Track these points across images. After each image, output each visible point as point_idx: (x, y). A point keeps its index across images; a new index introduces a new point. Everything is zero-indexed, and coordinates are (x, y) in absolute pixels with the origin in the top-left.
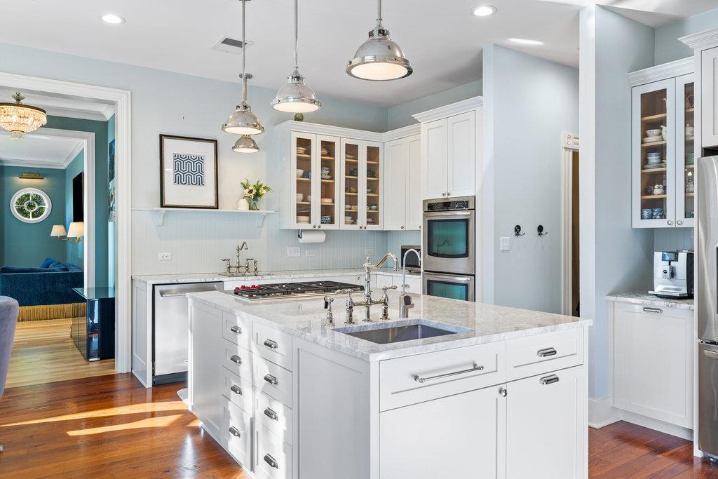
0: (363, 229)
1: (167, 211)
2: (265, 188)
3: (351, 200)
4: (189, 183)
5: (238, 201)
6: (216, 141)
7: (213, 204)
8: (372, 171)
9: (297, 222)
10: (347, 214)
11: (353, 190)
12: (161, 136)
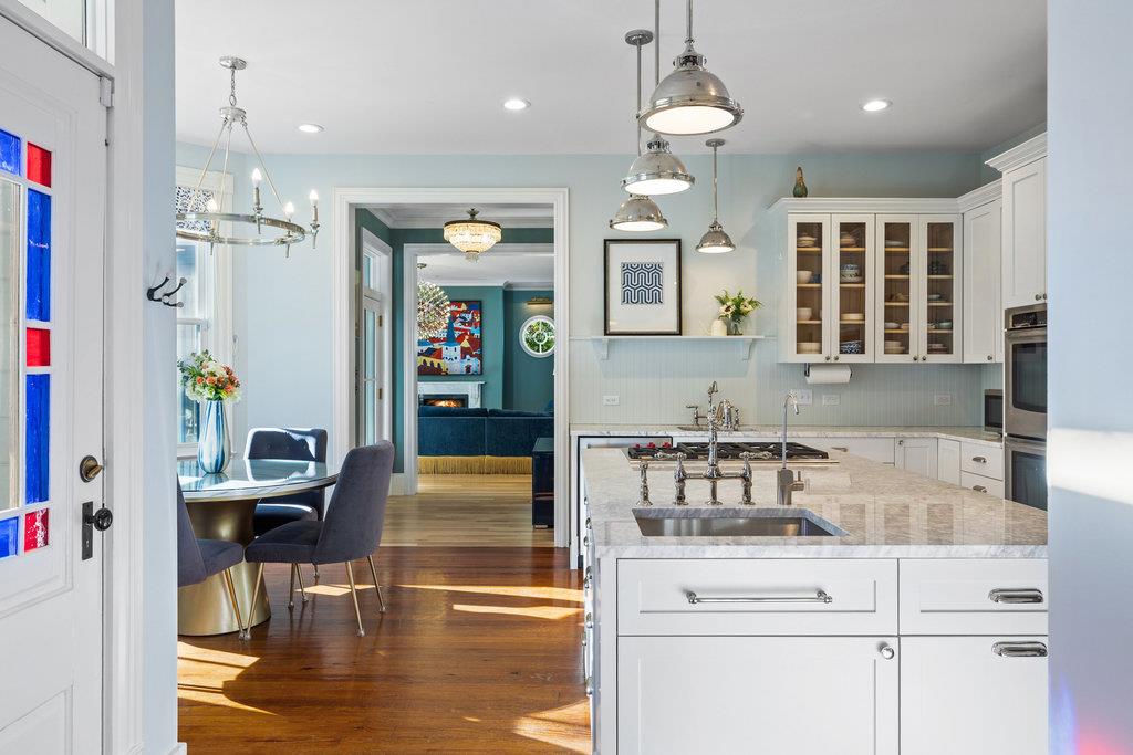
0: (920, 361)
1: (610, 340)
2: (751, 302)
3: (896, 314)
4: (642, 300)
5: (711, 324)
6: (679, 241)
7: (674, 329)
8: (940, 264)
9: (799, 351)
10: (888, 337)
11: (902, 297)
12: (606, 241)
